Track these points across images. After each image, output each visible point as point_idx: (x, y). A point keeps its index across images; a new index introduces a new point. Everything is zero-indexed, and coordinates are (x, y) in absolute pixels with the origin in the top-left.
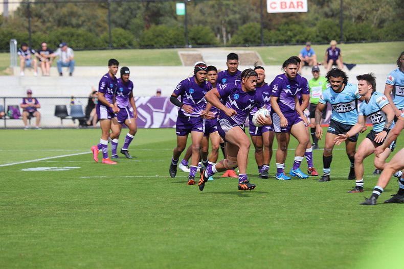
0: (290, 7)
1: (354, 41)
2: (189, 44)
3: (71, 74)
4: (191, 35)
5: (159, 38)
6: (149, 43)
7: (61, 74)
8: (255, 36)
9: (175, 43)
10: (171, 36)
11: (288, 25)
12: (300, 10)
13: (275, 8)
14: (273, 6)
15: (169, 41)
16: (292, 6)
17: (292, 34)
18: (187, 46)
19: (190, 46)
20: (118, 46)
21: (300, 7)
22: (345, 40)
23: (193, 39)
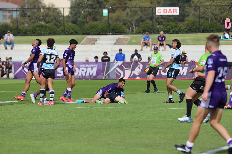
0: (169, 12)
1: (206, 32)
2: (110, 33)
3: (12, 49)
4: (111, 28)
5: (93, 29)
6: (87, 32)
7: (6, 48)
8: (149, 28)
9: (102, 32)
10: (100, 28)
11: (169, 22)
12: (175, 14)
13: (160, 12)
14: (159, 11)
15: (98, 31)
16: (170, 11)
17: (170, 27)
18: (108, 34)
19: (110, 34)
20: (68, 33)
21: (175, 12)
22: (202, 31)
23: (113, 30)
